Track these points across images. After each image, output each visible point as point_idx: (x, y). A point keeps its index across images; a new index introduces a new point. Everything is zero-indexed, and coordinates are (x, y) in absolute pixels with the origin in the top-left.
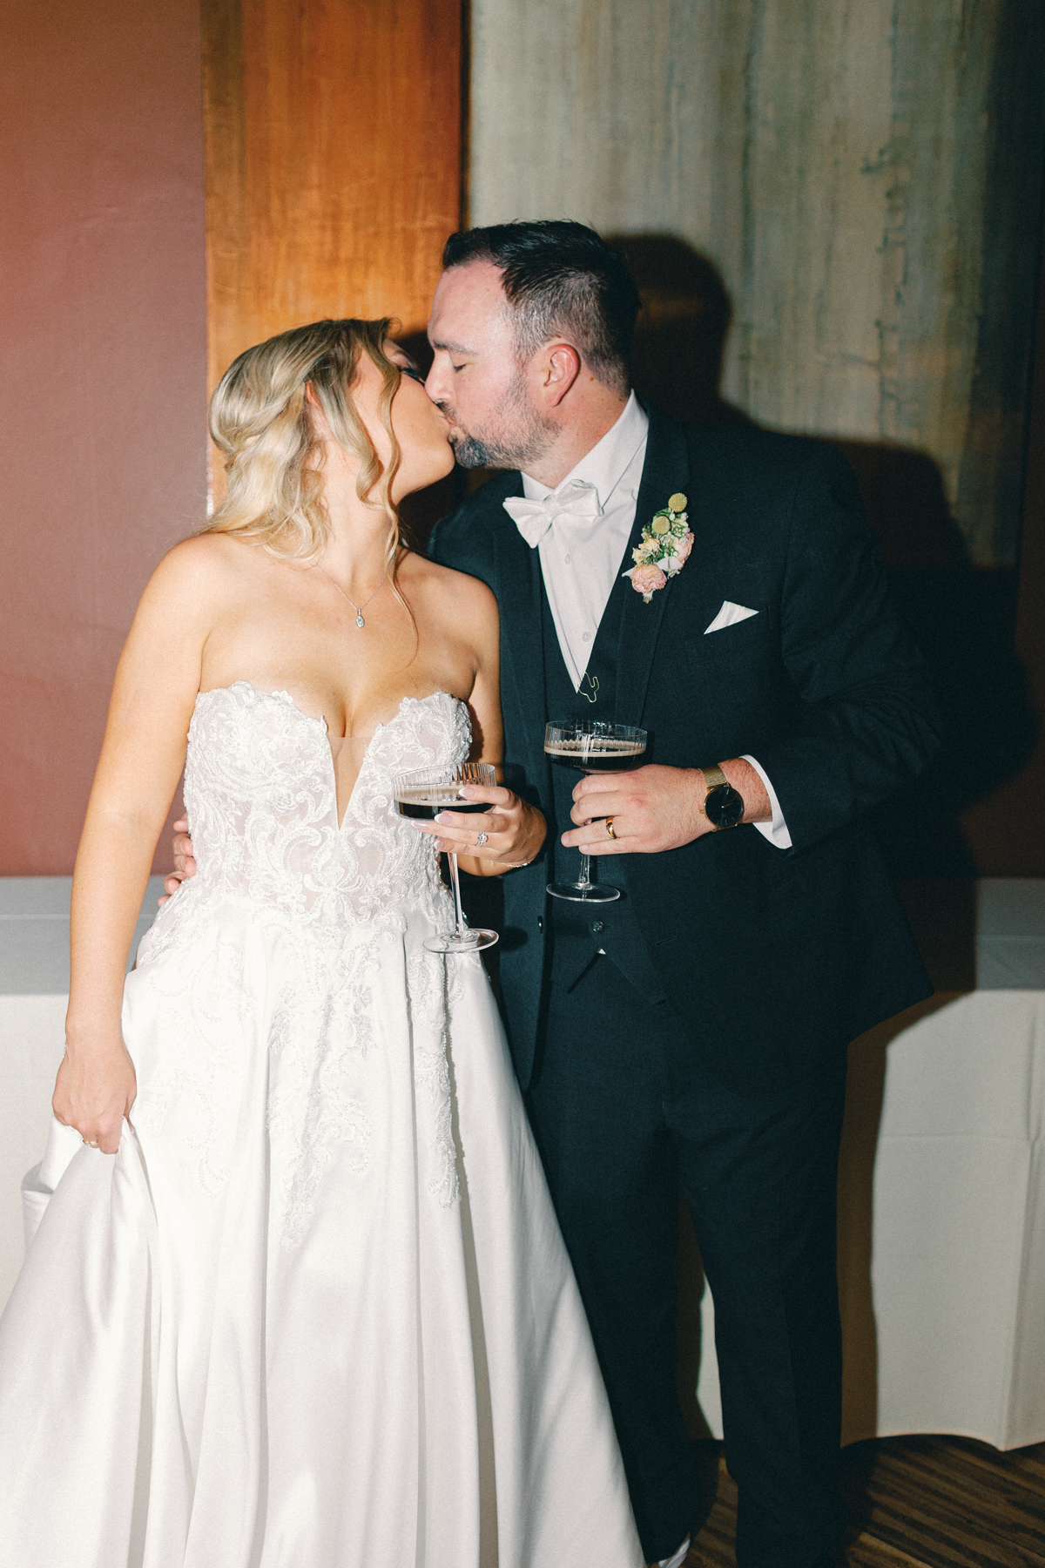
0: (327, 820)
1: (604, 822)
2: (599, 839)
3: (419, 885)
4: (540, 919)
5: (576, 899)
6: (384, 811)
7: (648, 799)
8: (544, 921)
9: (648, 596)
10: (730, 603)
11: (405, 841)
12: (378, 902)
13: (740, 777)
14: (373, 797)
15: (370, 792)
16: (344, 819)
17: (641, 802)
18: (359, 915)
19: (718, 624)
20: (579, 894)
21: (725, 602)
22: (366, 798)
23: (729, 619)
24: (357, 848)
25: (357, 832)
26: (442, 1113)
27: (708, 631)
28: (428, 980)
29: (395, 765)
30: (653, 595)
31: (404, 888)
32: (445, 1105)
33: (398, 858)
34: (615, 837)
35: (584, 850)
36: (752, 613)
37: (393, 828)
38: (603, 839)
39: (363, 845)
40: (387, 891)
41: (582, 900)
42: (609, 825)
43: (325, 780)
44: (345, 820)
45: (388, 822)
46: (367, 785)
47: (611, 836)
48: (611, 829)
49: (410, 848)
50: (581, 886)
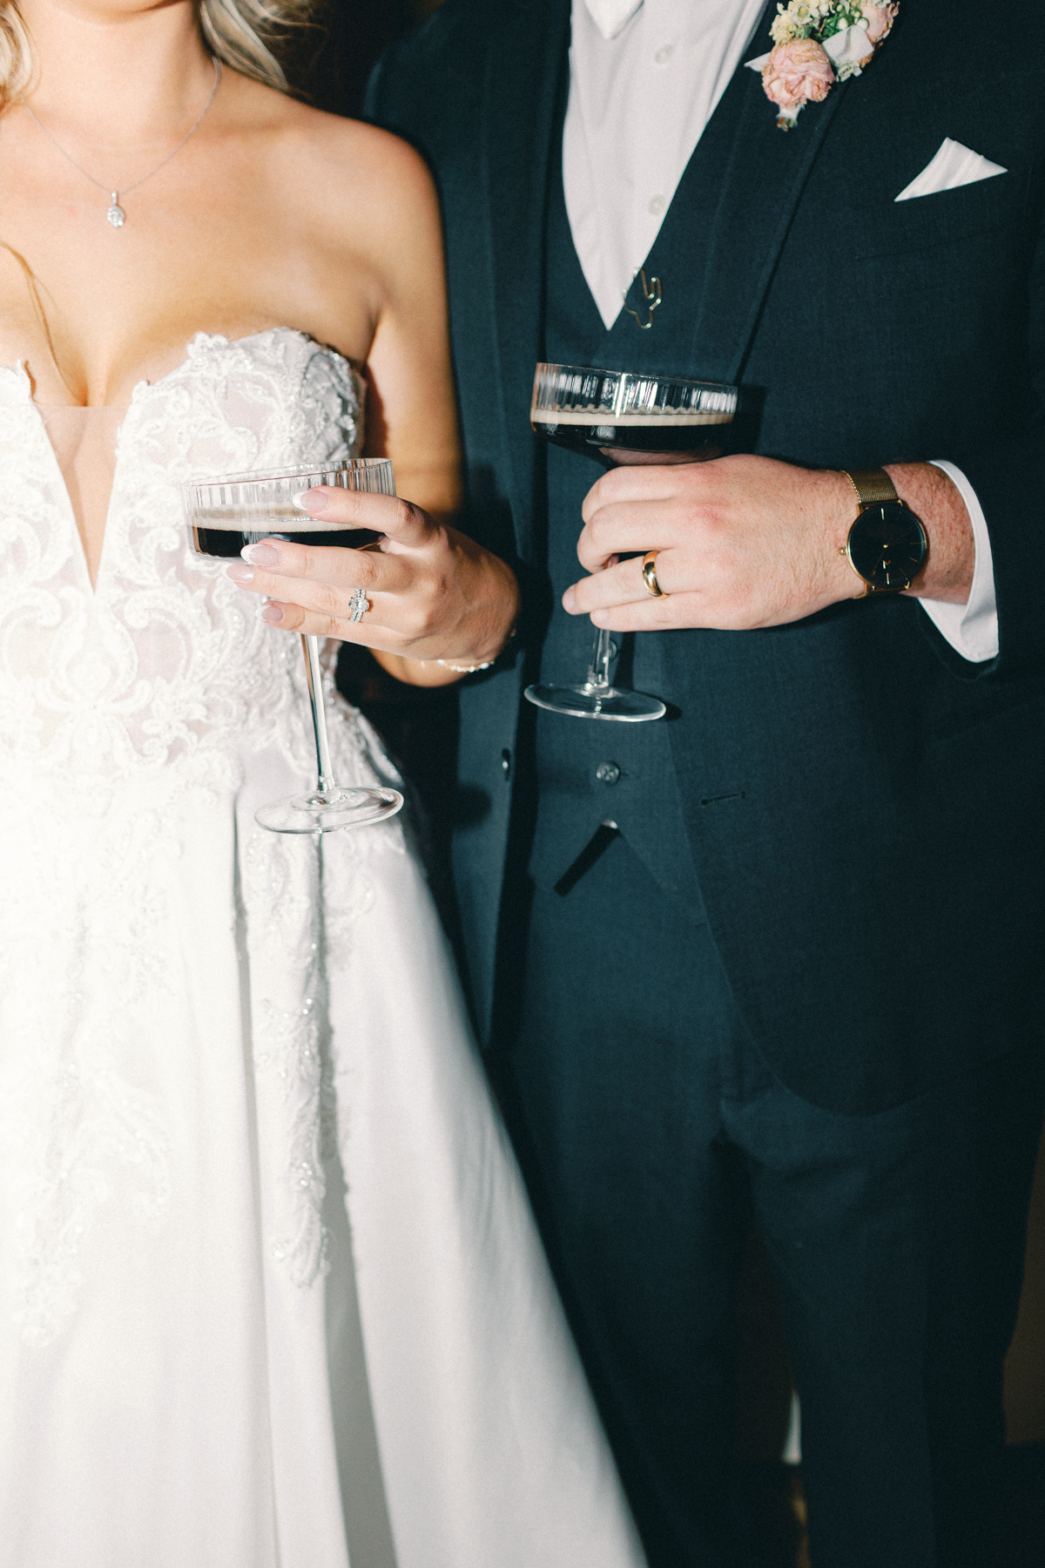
0: (66, 575)
1: (639, 562)
2: (628, 597)
3: (273, 704)
4: (506, 755)
5: (581, 714)
6: (176, 558)
7: (731, 515)
8: (513, 759)
9: (789, 113)
10: (955, 144)
11: (232, 619)
12: (183, 733)
13: (926, 493)
14: (148, 529)
15: (141, 521)
16: (100, 573)
17: (716, 521)
18: (144, 756)
19: (923, 185)
20: (588, 704)
21: (947, 142)
22: (136, 533)
23: (949, 175)
24: (131, 630)
25: (126, 599)
26: (302, 1118)
27: (904, 196)
28: (287, 876)
29: (179, 465)
30: (801, 114)
31: (236, 707)
32: (308, 1103)
33: (221, 651)
34: (658, 591)
35: (598, 619)
36: (994, 170)
37: (201, 593)
38: (635, 596)
39: (143, 624)
40: (199, 713)
41: (595, 715)
42: (649, 567)
43: (47, 494)
44: (103, 575)
45: (188, 579)
46: (132, 505)
47: (650, 591)
48: (651, 576)
49: (246, 631)
50: (588, 689)
